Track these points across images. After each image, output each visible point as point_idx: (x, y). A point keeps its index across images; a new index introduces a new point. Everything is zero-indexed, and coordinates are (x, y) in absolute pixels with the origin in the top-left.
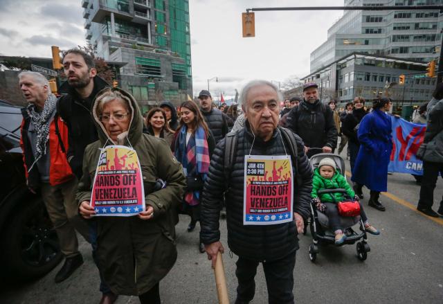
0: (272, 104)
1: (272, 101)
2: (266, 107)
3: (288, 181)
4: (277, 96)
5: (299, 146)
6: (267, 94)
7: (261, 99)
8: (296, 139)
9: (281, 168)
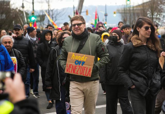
0: (9, 42)
1: (10, 42)
2: (8, 43)
3: (16, 64)
4: (12, 40)
5: (19, 54)
6: (8, 40)
7: (6, 41)
8: (18, 52)
9: (13, 60)
